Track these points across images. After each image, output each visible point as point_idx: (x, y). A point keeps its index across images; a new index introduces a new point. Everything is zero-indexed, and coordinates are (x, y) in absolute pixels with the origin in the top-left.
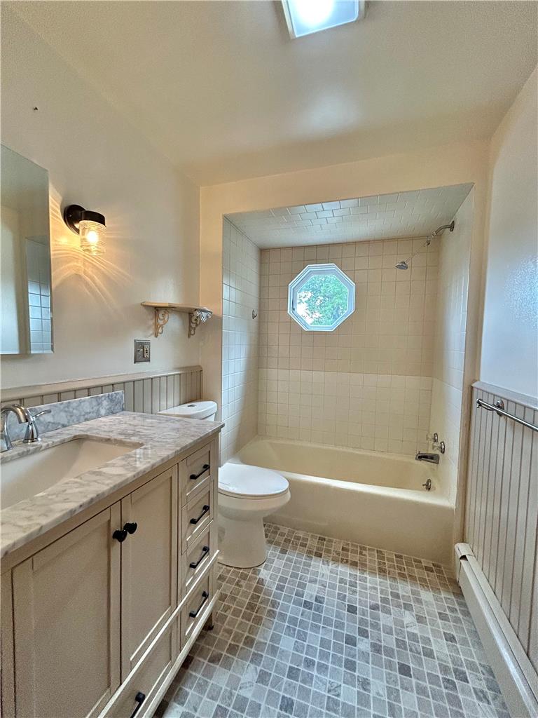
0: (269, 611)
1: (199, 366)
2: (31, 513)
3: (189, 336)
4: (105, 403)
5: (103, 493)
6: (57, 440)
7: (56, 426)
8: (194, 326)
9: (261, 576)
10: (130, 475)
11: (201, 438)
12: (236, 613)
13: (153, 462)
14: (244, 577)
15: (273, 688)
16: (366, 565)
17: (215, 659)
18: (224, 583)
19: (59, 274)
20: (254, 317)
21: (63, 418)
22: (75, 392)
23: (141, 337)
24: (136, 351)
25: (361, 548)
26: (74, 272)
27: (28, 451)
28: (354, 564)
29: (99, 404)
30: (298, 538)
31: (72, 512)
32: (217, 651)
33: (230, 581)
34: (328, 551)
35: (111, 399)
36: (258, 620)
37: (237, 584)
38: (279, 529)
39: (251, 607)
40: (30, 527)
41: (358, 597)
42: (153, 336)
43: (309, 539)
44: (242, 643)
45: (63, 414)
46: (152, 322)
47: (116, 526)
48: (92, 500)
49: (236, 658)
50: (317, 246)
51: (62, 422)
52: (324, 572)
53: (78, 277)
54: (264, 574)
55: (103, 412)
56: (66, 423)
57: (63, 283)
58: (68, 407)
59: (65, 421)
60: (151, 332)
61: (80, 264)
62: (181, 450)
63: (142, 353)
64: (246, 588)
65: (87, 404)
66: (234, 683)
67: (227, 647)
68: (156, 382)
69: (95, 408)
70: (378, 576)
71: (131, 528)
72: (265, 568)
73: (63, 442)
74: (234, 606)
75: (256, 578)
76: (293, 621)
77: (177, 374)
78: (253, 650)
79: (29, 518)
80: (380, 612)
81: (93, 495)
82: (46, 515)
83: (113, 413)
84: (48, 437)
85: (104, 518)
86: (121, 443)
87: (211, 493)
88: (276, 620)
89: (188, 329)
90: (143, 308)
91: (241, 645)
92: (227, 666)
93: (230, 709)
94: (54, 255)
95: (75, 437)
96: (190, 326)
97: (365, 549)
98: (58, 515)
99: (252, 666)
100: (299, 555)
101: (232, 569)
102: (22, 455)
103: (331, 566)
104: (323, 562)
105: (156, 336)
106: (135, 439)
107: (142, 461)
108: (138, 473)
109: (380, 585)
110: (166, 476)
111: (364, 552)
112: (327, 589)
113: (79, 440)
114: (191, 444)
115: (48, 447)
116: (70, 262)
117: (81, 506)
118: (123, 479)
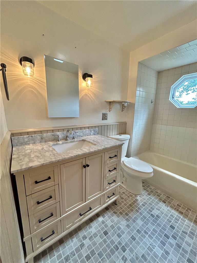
0: (137, 210)
1: (126, 122)
2: (65, 155)
3: (122, 111)
4: (92, 131)
5: (80, 155)
6: (78, 140)
7: (80, 136)
8: (124, 107)
9: (137, 198)
10: (88, 152)
11: (113, 146)
12: (125, 205)
13: (95, 150)
14: (131, 196)
15: (131, 231)
16: (187, 216)
17: (115, 213)
18: (124, 195)
19: (81, 95)
20: (152, 102)
21: (81, 134)
22: (85, 128)
23: (104, 112)
24: (103, 116)
25: (188, 208)
26: (85, 94)
27: (72, 141)
28: (181, 213)
29: (91, 132)
30: (157, 193)
31: (72, 157)
32: (116, 211)
33: (126, 195)
34: (169, 203)
35: (94, 131)
36: (132, 210)
37: (128, 197)
38: (150, 186)
39: (131, 205)
40: (63, 157)
41: (177, 225)
42: (109, 112)
43: (162, 195)
44: (124, 213)
45: (81, 133)
46: (108, 107)
47: (84, 164)
48: (77, 155)
49: (121, 216)
50: (182, 66)
51: (81, 135)
52: (165, 209)
53: (86, 95)
54: (138, 198)
55: (92, 134)
56: (82, 136)
57: (82, 97)
58: (83, 132)
59: (82, 135)
60: (108, 110)
61: (87, 91)
62: (105, 148)
63: (104, 117)
64: (131, 199)
65: (87, 131)
66: (119, 222)
67: (120, 212)
68: (109, 127)
69: (90, 133)
70: (193, 223)
71: (88, 166)
72: (140, 196)
73: (80, 141)
74: (125, 202)
75: (135, 198)
76: (145, 217)
77: (117, 124)
78: (127, 217)
79: (64, 155)
80: (187, 236)
81: (77, 154)
82: (67, 156)
83: (95, 135)
84: (77, 139)
85: (81, 161)
86: (92, 143)
87: (118, 164)
88: (138, 213)
89: (122, 109)
90: (106, 103)
91: (124, 214)
92: (118, 216)
93: (116, 227)
94: (80, 89)
95: (83, 140)
96: (123, 108)
97: (190, 210)
98: (69, 156)
99: (126, 221)
100: (156, 198)
101: (128, 192)
102: (71, 142)
103: (169, 208)
104: (166, 205)
105: (110, 112)
106: (95, 143)
107: (93, 149)
108: (90, 152)
109: (192, 226)
110: (100, 155)
111: (189, 211)
112: (163, 215)
113: (84, 140)
114: (109, 147)
115: (76, 141)
116: (84, 91)
117: (74, 156)
118: (86, 152)
